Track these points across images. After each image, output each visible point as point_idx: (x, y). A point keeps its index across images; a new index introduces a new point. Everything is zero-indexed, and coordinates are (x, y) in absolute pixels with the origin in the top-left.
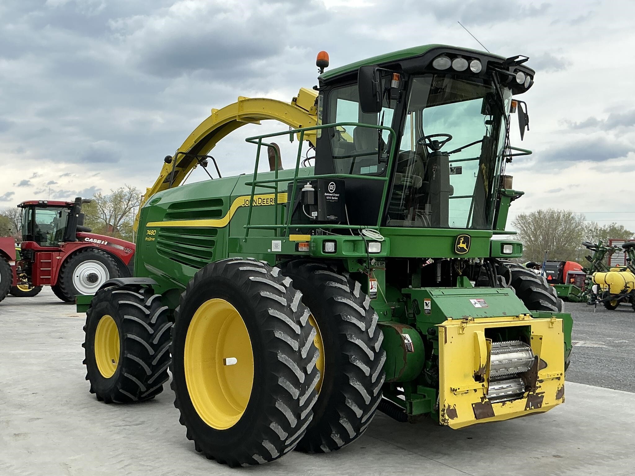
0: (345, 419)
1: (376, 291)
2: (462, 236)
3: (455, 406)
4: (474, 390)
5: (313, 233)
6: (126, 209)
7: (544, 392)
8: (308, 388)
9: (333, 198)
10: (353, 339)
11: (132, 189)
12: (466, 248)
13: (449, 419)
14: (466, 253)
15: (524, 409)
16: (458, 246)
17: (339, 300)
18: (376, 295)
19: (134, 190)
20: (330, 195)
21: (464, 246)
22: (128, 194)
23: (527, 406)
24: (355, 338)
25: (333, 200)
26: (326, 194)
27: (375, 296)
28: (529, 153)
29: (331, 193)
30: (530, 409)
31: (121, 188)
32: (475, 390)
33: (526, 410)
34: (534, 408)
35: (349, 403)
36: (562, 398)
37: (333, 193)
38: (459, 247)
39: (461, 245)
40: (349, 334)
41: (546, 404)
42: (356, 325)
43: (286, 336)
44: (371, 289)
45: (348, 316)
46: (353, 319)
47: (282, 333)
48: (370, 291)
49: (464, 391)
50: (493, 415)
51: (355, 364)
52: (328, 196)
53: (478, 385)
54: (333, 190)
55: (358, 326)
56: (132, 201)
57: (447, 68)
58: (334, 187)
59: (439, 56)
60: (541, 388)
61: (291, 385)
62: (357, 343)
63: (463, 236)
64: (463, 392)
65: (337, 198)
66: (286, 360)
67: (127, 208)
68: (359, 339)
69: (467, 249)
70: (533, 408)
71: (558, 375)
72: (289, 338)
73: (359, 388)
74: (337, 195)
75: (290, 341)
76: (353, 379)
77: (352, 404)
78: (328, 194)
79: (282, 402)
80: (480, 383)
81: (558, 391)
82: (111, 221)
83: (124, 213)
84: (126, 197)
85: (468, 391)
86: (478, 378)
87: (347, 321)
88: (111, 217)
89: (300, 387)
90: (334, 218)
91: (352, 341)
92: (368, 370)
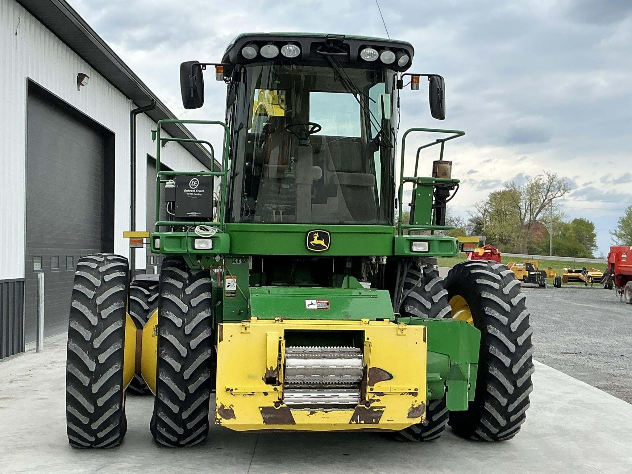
0: (162, 413)
1: (235, 289)
2: (316, 232)
3: (231, 407)
4: (264, 393)
5: (183, 229)
6: (544, 201)
7: (385, 407)
8: (102, 376)
9: (195, 194)
10: (166, 334)
11: (551, 175)
12: (325, 244)
13: (222, 419)
14: (325, 251)
15: (349, 422)
16: (311, 242)
17: (165, 296)
18: (234, 293)
19: (554, 178)
20: (192, 191)
21: (322, 243)
22: (547, 183)
23: (354, 418)
24: (167, 333)
25: (195, 196)
26: (185, 191)
27: (233, 295)
28: (461, 134)
29: (193, 190)
30: (357, 423)
31: (539, 175)
32: (266, 394)
33: (350, 423)
34: (365, 423)
35: (161, 396)
36: (420, 418)
37: (195, 189)
38: (313, 243)
39: (316, 241)
40: (162, 330)
41: (388, 421)
42: (172, 321)
43: (80, 326)
44: (228, 286)
45: (167, 312)
46: (171, 315)
47: (77, 323)
48: (226, 289)
49: (246, 392)
50: (293, 422)
51: (164, 358)
52: (188, 192)
53: (270, 388)
54: (195, 186)
55: (174, 322)
56: (552, 191)
57: (254, 57)
58: (197, 183)
59: (244, 46)
60: (380, 402)
61: (80, 372)
62: (167, 338)
63: (318, 232)
64: (246, 394)
65: (201, 195)
66: (75, 348)
67: (545, 199)
68: (171, 335)
69: (327, 246)
70: (363, 422)
71: (410, 390)
72: (83, 328)
73: (168, 383)
74: (201, 191)
75: (82, 331)
76: (163, 373)
77: (165, 399)
78: (189, 191)
79: (72, 387)
80: (272, 386)
81: (412, 408)
82: (526, 216)
83: (543, 206)
84: (545, 186)
85: (253, 393)
86: (270, 380)
87: (164, 316)
88: (526, 211)
89: (93, 375)
90: (197, 214)
91: (164, 336)
92: (178, 366)
